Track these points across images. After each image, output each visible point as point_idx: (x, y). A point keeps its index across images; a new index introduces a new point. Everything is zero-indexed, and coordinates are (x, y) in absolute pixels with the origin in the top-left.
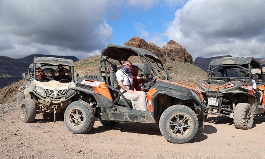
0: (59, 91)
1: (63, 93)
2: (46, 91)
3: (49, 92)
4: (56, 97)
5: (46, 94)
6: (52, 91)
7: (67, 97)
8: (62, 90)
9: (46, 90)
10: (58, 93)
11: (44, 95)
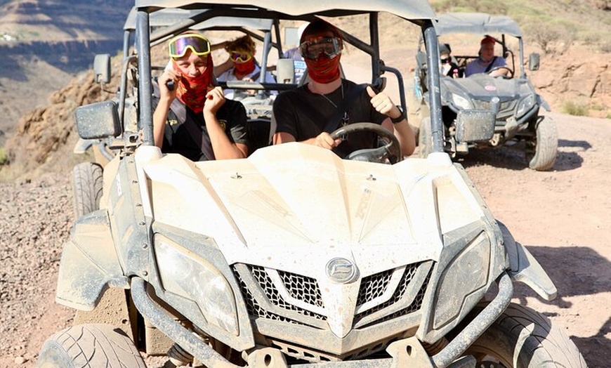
0: (365, 281)
1: (406, 300)
2: (252, 287)
3: (272, 294)
4: (346, 339)
5: (253, 311)
6: (304, 286)
7: (436, 335)
8: (391, 272)
9: (246, 276)
10: (362, 299)
11: (230, 320)
